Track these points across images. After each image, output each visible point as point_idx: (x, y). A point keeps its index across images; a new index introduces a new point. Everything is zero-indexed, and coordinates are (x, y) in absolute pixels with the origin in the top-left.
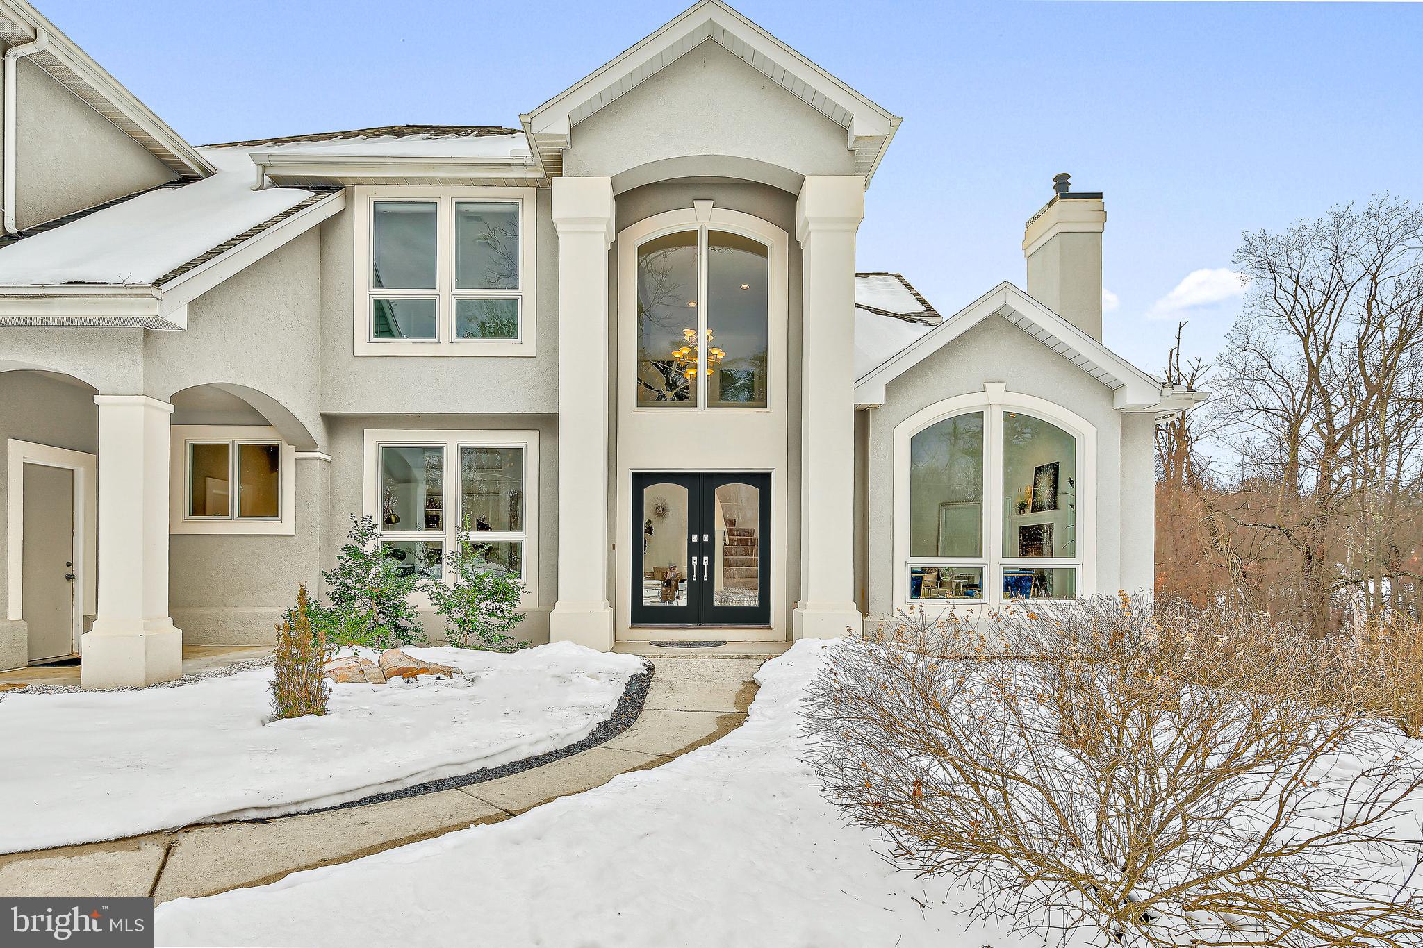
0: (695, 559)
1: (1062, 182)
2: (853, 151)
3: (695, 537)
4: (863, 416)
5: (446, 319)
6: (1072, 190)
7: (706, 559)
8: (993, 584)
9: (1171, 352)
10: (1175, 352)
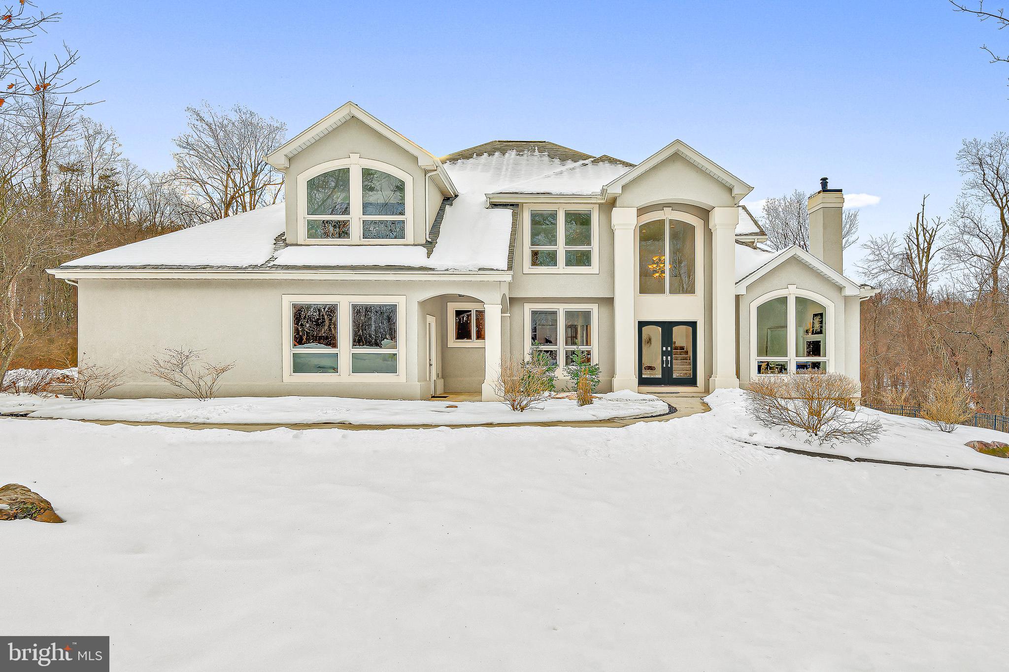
0: (664, 357)
1: (824, 181)
2: (734, 197)
3: (664, 349)
4: (738, 297)
5: (561, 258)
6: (829, 188)
7: (669, 357)
8: (792, 367)
9: (918, 215)
10: (921, 215)
